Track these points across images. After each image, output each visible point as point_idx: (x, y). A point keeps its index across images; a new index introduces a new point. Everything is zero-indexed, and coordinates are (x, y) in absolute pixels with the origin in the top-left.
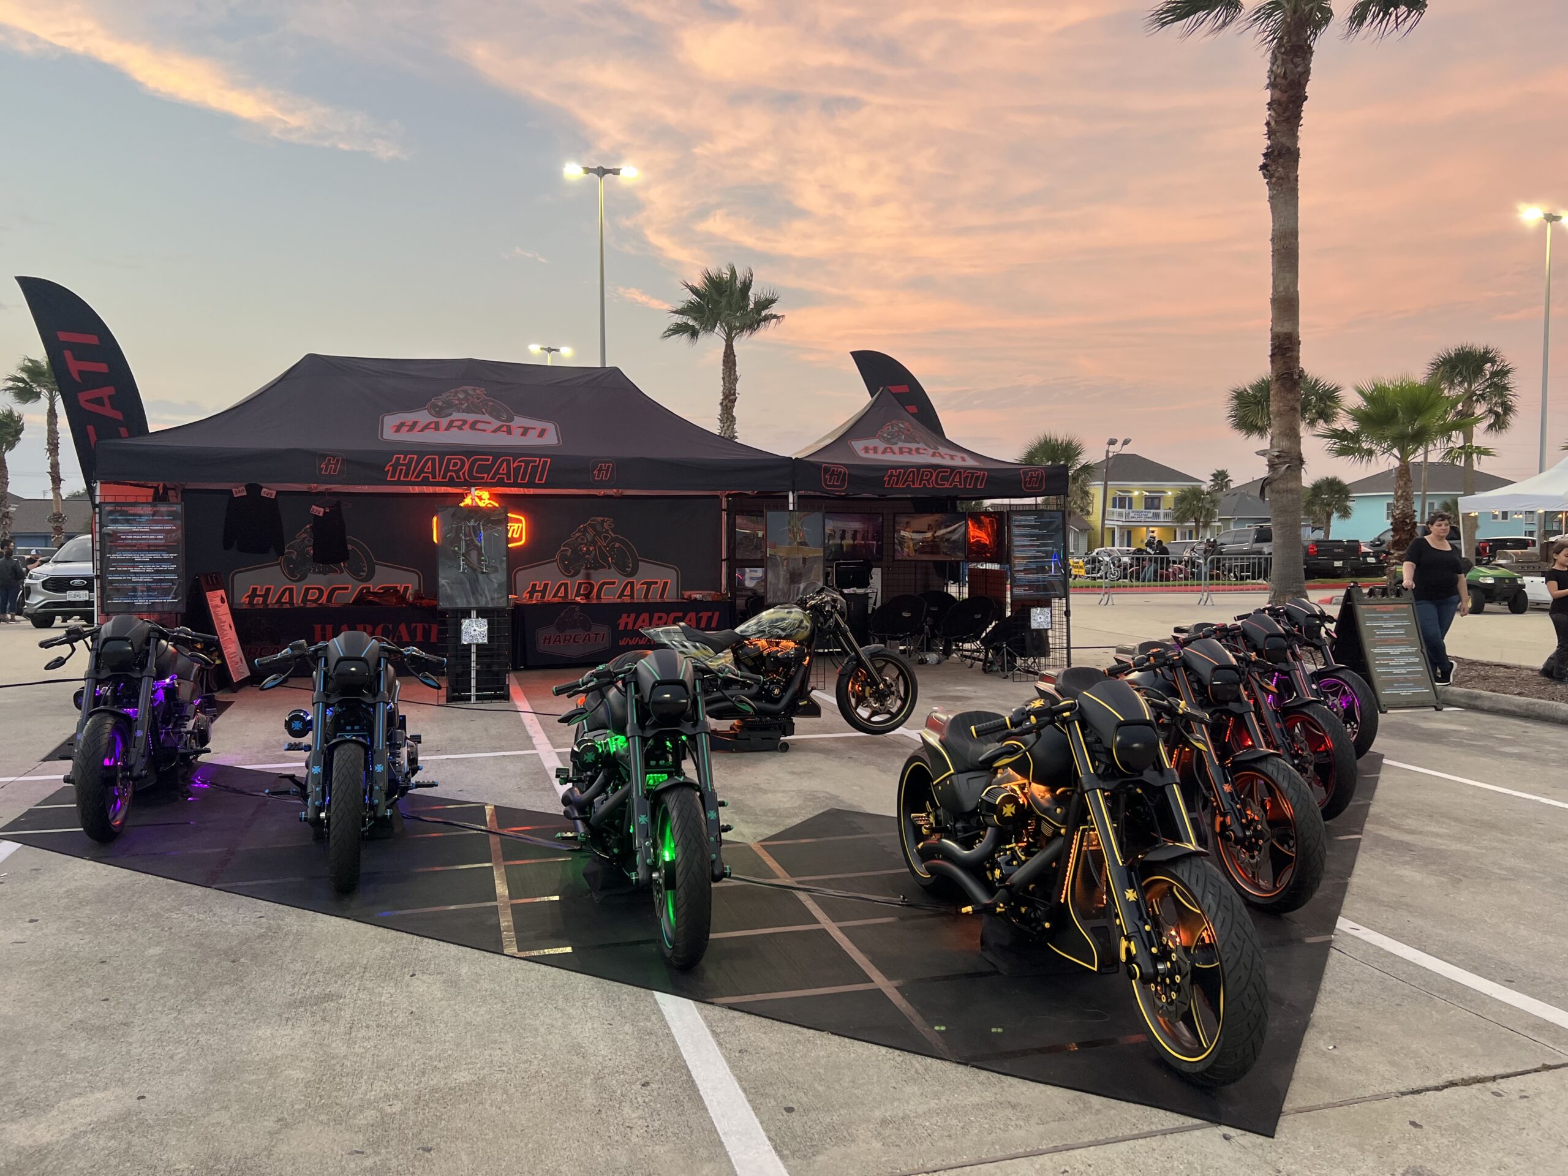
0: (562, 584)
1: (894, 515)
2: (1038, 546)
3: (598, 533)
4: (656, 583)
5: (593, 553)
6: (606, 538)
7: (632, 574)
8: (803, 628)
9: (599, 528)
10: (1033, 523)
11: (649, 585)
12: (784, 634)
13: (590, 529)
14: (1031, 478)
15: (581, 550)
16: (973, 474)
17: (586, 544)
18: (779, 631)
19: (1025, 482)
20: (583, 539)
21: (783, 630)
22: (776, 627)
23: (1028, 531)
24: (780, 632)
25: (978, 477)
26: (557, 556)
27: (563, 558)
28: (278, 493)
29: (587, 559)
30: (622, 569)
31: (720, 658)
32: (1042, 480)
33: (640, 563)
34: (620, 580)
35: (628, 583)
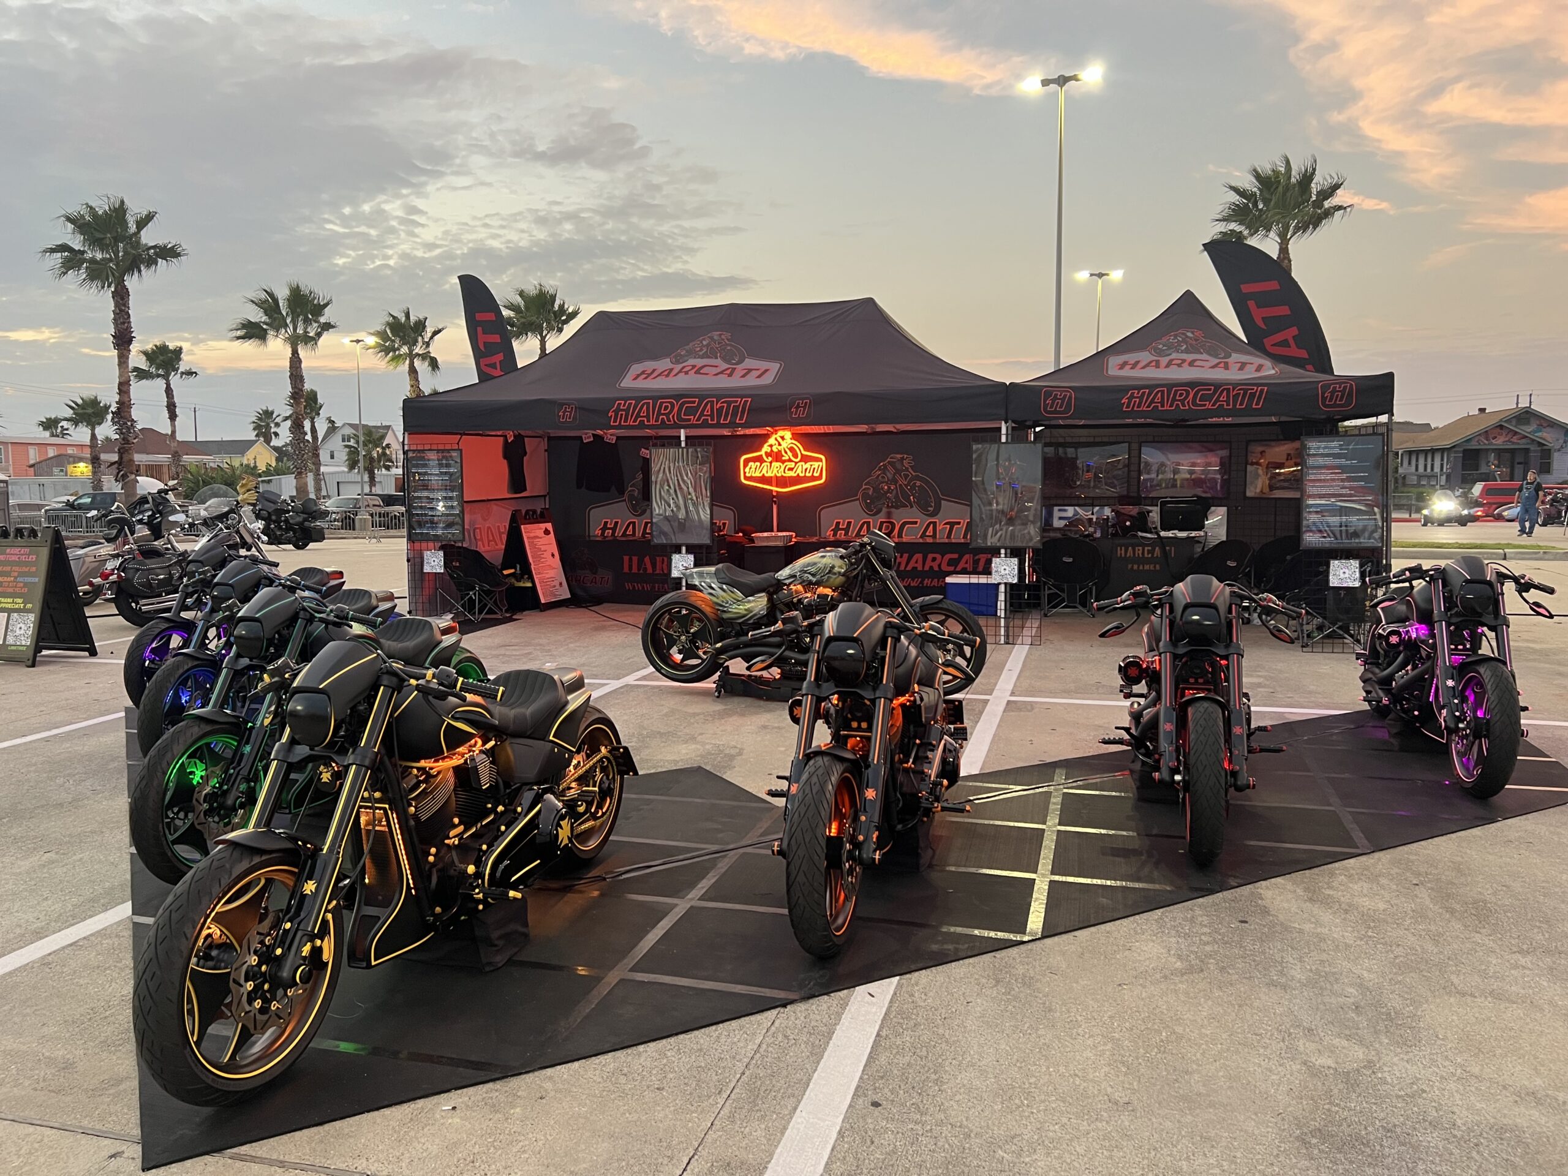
0: (864, 523)
1: (1248, 442)
2: (1342, 480)
3: (898, 471)
4: (959, 523)
5: (895, 492)
6: (906, 476)
7: (934, 514)
8: (835, 574)
9: (898, 466)
10: (1337, 451)
11: (952, 525)
12: (814, 580)
13: (889, 467)
14: (1332, 393)
15: (883, 488)
16: (1245, 391)
17: (887, 483)
18: (809, 576)
19: (1324, 398)
20: (883, 477)
21: (813, 575)
22: (805, 572)
23: (1329, 461)
24: (811, 578)
25: (1253, 395)
26: (860, 495)
27: (865, 496)
28: (618, 438)
29: (888, 498)
30: (924, 508)
31: (749, 602)
32: (1350, 394)
33: (943, 502)
34: (923, 521)
35: (930, 523)
